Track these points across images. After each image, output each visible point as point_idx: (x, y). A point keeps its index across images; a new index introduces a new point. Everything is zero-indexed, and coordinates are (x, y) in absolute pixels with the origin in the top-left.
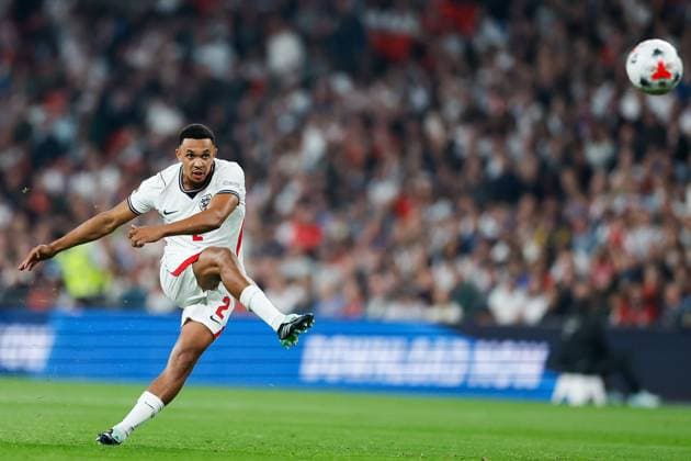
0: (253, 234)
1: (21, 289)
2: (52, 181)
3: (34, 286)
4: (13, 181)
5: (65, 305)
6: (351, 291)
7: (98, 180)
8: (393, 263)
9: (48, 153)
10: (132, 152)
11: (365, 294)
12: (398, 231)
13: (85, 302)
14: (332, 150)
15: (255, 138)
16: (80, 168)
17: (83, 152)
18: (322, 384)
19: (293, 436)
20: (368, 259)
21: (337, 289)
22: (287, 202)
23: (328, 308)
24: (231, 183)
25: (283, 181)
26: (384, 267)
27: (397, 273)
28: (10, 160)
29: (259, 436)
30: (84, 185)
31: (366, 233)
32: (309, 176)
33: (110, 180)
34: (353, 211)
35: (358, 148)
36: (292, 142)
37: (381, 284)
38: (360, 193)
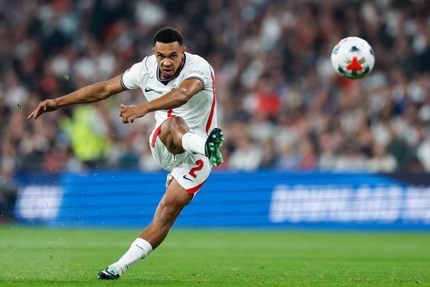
0: (223, 104)
1: (38, 155)
2: (60, 66)
3: (50, 152)
4: (29, 67)
5: (74, 167)
6: (306, 148)
7: (97, 64)
8: (339, 124)
9: (57, 43)
10: (124, 41)
11: (317, 150)
12: (342, 98)
13: (90, 165)
14: (287, 34)
15: (224, 26)
16: (82, 55)
17: (84, 42)
18: (287, 224)
19: (262, 268)
20: (318, 122)
21: (295, 147)
22: (251, 77)
23: (288, 163)
24: (195, 71)
25: (247, 61)
26: (332, 128)
27: (342, 133)
28: (24, 50)
29: (235, 269)
30: (86, 69)
31: (317, 100)
32: (269, 56)
33: (107, 63)
34: (305, 83)
35: (308, 32)
36: (253, 29)
37: (330, 142)
38: (310, 69)
